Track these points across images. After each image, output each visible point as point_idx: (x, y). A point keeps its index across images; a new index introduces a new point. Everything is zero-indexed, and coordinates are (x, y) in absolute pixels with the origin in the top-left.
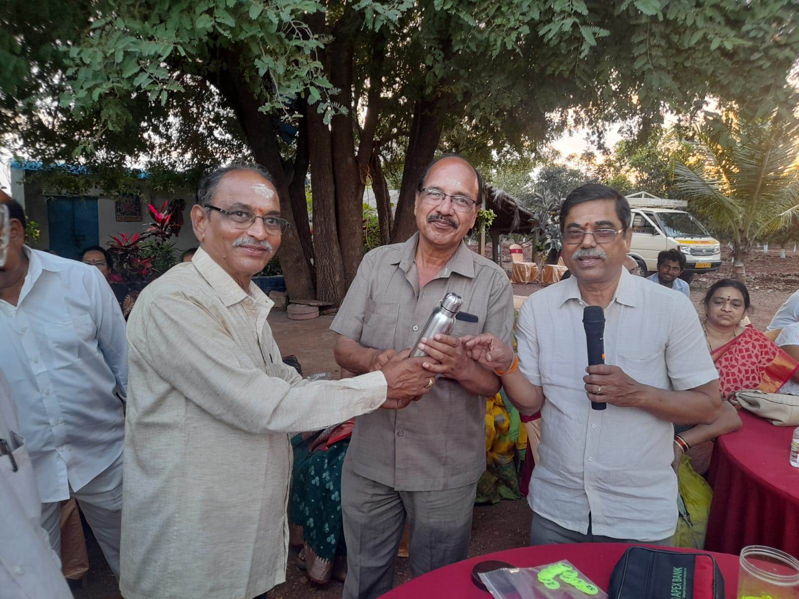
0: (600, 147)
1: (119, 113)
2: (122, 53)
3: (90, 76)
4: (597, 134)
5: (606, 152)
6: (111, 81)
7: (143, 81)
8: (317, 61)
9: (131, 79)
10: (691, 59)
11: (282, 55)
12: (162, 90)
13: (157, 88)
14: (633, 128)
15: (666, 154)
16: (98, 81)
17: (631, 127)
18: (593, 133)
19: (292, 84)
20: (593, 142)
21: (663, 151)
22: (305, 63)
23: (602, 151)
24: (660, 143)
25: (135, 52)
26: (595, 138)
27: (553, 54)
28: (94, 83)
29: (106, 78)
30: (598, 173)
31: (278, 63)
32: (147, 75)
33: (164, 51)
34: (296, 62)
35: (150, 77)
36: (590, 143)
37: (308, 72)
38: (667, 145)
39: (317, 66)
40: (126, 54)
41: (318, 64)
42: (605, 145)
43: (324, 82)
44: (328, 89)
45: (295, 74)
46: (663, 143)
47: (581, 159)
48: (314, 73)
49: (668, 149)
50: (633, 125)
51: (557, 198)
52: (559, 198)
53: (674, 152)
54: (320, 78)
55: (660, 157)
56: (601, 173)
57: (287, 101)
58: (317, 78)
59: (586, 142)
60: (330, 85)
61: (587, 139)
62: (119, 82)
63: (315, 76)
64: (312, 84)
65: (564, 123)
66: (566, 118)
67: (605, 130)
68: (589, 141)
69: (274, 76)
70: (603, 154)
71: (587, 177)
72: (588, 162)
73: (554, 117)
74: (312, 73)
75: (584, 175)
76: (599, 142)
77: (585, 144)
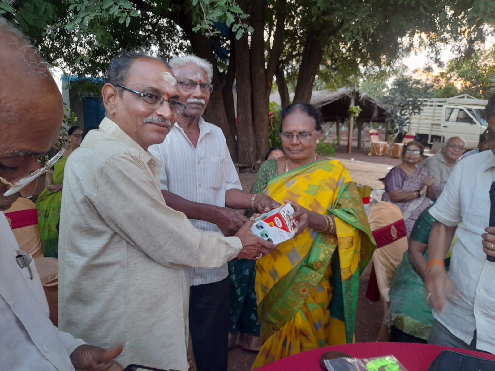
0: (437, 61)
3: (84, 9)
4: (435, 52)
5: (441, 65)
6: (96, 12)
7: (115, 11)
9: (108, 10)
12: (127, 16)
13: (124, 15)
14: (461, 48)
15: (484, 68)
16: (89, 12)
17: (460, 47)
18: (432, 52)
19: (215, 12)
20: (432, 58)
21: (482, 66)
23: (438, 64)
24: (480, 61)
26: (433, 55)
28: (86, 14)
29: (93, 10)
30: (434, 82)
32: (118, 7)
35: (120, 8)
36: (430, 59)
38: (486, 62)
42: (440, 60)
43: (238, 10)
44: (240, 14)
45: (217, 4)
46: (483, 61)
47: (423, 72)
48: (230, 3)
49: (486, 65)
50: (461, 46)
51: (404, 98)
52: (406, 98)
53: (490, 67)
54: (235, 6)
55: (479, 70)
56: (436, 82)
57: (211, 23)
58: (232, 6)
59: (427, 58)
60: (241, 12)
61: (427, 56)
62: (101, 12)
63: (231, 5)
64: (229, 11)
65: (411, 45)
66: (413, 42)
67: (441, 50)
68: (429, 57)
69: (203, 6)
70: (439, 67)
71: (426, 84)
72: (427, 74)
73: (405, 41)
74: (229, 3)
75: (425, 83)
76: (436, 58)
77: (426, 60)
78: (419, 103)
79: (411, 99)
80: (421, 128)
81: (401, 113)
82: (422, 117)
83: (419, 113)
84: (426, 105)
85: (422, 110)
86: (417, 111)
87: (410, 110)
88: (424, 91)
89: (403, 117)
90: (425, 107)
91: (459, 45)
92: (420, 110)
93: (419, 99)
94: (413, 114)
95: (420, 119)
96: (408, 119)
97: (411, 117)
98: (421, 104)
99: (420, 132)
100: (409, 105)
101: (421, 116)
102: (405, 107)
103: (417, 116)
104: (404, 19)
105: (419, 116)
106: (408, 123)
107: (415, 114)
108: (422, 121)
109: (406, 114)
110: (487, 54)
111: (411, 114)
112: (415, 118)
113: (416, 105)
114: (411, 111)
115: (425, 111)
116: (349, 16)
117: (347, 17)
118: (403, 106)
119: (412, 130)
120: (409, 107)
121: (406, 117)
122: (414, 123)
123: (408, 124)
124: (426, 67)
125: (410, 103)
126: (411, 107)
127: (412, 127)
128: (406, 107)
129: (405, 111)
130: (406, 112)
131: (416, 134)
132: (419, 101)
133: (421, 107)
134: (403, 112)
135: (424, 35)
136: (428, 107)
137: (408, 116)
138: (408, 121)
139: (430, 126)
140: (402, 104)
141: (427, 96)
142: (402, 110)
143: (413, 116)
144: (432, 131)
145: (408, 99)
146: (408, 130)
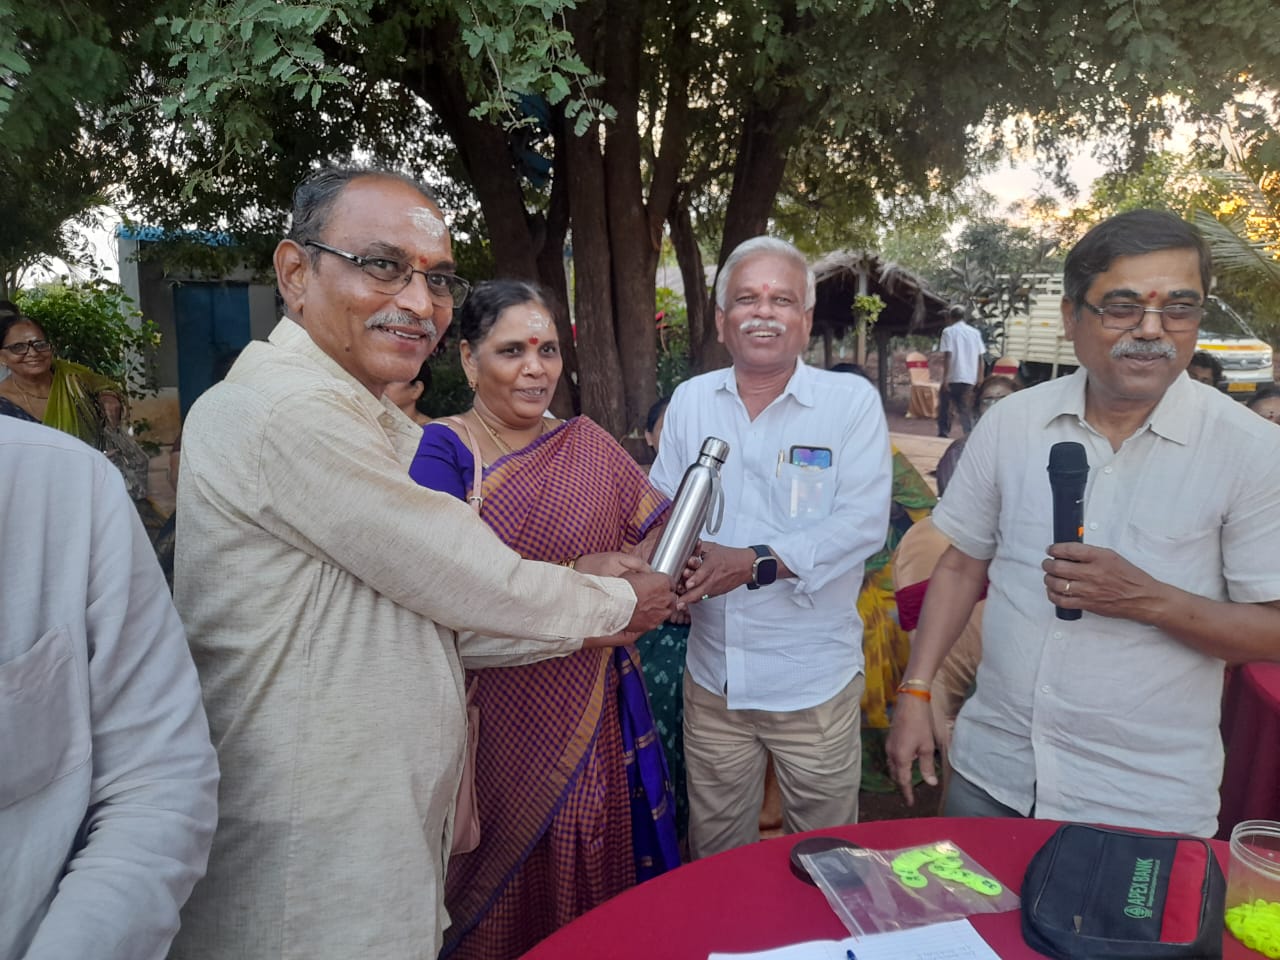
0: (1060, 181)
1: (252, 125)
2: (251, 25)
3: (204, 64)
4: (1056, 161)
5: (1071, 192)
6: (236, 71)
7: (284, 70)
8: (565, 31)
9: (266, 67)
10: (1213, 11)
11: (508, 23)
12: (313, 83)
13: (305, 81)
14: (1118, 149)
15: (1181, 197)
16: (218, 73)
17: (1114, 147)
18: (1049, 159)
19: (524, 71)
20: (1048, 175)
21: (1176, 193)
22: (546, 35)
23: (1064, 189)
24: (1171, 179)
25: (272, 23)
26: (1052, 167)
27: (968, 13)
28: (210, 76)
29: (229, 68)
30: (1061, 233)
31: (500, 36)
32: (291, 60)
33: (316, 18)
34: (531, 35)
35: (295, 63)
36: (1044, 176)
37: (549, 50)
38: (1183, 183)
39: (565, 39)
40: (259, 27)
41: (567, 36)
42: (1068, 180)
43: (576, 66)
44: (582, 77)
45: (528, 54)
46: (1176, 180)
47: (1033, 208)
48: (559, 50)
49: (1184, 190)
50: (1118, 145)
51: (988, 274)
52: (993, 274)
53: (1195, 194)
54: (569, 58)
55: (1170, 203)
56: (1066, 232)
57: (515, 98)
58: (565, 58)
59: (1036, 174)
60: (586, 71)
61: (1038, 170)
62: (249, 73)
63: (560, 55)
64: (556, 69)
65: (998, 143)
66: (1002, 136)
67: (1070, 154)
68: (1042, 172)
69: (495, 58)
70: (1066, 195)
71: (1042, 239)
72: (1044, 214)
73: (982, 134)
74: (555, 50)
75: (1038, 235)
76: (1058, 175)
77: (1035, 180)
78: (1026, 286)
79: (1006, 277)
80: (1032, 348)
81: (982, 311)
82: (1034, 321)
83: (1026, 311)
84: (1044, 291)
85: (1034, 302)
86: (1021, 305)
87: (1003, 302)
88: (1036, 256)
89: (987, 321)
90: (1041, 296)
91: (1112, 143)
92: (1027, 302)
93: (1024, 276)
94: (1012, 313)
95: (1031, 326)
96: (999, 325)
97: (1006, 321)
98: (1031, 288)
99: (1032, 358)
100: (1002, 291)
101: (1032, 318)
102: (990, 297)
103: (1022, 318)
104: (972, 83)
105: (1028, 317)
106: (1000, 335)
107: (1016, 313)
108: (1033, 329)
109: (996, 312)
110: (1185, 163)
111: (1006, 314)
112: (1019, 323)
113: (1018, 291)
114: (1006, 306)
115: (1040, 304)
116: (842, 78)
117: (838, 79)
118: (986, 295)
119: (1010, 353)
120: (1001, 296)
121: (994, 321)
122: (1015, 336)
123: (1000, 339)
124: (1037, 196)
125: (1004, 286)
126: (1005, 297)
127: (1011, 347)
128: (995, 295)
129: (991, 306)
130: (995, 308)
131: (1021, 361)
132: (1026, 280)
133: (1032, 296)
134: (987, 309)
135: (1027, 120)
136: (1050, 295)
137: (1000, 319)
138: (1000, 330)
139: (1054, 342)
140: (985, 290)
141: (1044, 267)
142: (985, 304)
143: (1013, 319)
144: (1060, 354)
145: (997, 277)
146: (1002, 353)
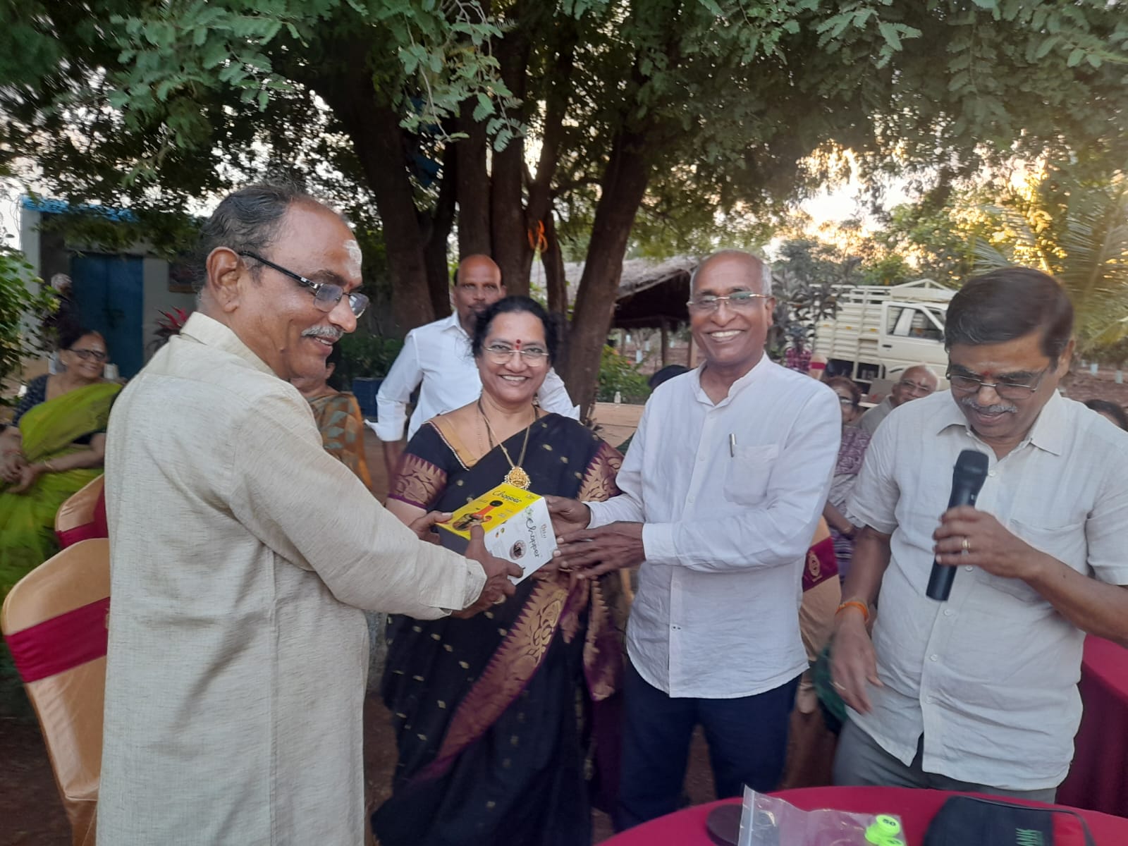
0: (876, 210)
4: (872, 192)
5: (884, 218)
9: (215, 71)
12: (260, 89)
14: (924, 185)
15: (962, 226)
17: (921, 183)
18: (867, 190)
20: (864, 203)
21: (958, 222)
23: (877, 216)
24: (954, 211)
26: (868, 197)
30: (863, 251)
32: (240, 65)
36: (861, 204)
38: (963, 215)
42: (883, 208)
45: (458, 75)
46: (959, 211)
47: (840, 228)
49: (965, 221)
50: (923, 180)
51: (803, 284)
52: (808, 283)
53: (973, 224)
55: (953, 231)
56: (867, 250)
57: (443, 113)
59: (854, 202)
60: (508, 94)
61: (856, 198)
62: (198, 74)
65: (824, 174)
66: (827, 168)
67: (883, 186)
68: (859, 200)
69: (427, 76)
70: (878, 221)
71: (847, 256)
72: (849, 234)
73: (812, 163)
75: (844, 252)
76: (874, 203)
78: (834, 295)
79: (818, 286)
80: (837, 348)
81: (797, 315)
82: (839, 325)
83: (834, 316)
84: (848, 300)
85: (841, 309)
86: (829, 311)
87: (815, 308)
88: (843, 269)
89: (801, 323)
90: (846, 304)
91: (918, 179)
92: (835, 308)
93: (834, 286)
94: (822, 317)
95: (837, 329)
96: (811, 327)
97: (817, 324)
98: (839, 296)
99: (836, 356)
100: (814, 298)
101: (838, 322)
102: (806, 302)
103: (830, 321)
105: (835, 321)
106: (812, 335)
107: (825, 317)
108: (838, 332)
109: (808, 316)
110: (967, 198)
111: (817, 317)
112: (826, 326)
113: (827, 299)
114: (818, 311)
115: (845, 311)
118: (801, 301)
119: (818, 351)
120: (813, 302)
121: (806, 323)
122: (823, 337)
125: (816, 294)
126: (817, 303)
127: (820, 346)
128: (808, 302)
129: (806, 310)
130: (808, 312)
131: (828, 358)
132: (835, 290)
133: (839, 304)
134: (801, 313)
135: (849, 154)
136: (852, 304)
137: (812, 322)
138: (811, 332)
139: (855, 343)
140: (800, 296)
141: (850, 280)
142: (800, 308)
143: (822, 322)
144: (860, 354)
145: (811, 285)
